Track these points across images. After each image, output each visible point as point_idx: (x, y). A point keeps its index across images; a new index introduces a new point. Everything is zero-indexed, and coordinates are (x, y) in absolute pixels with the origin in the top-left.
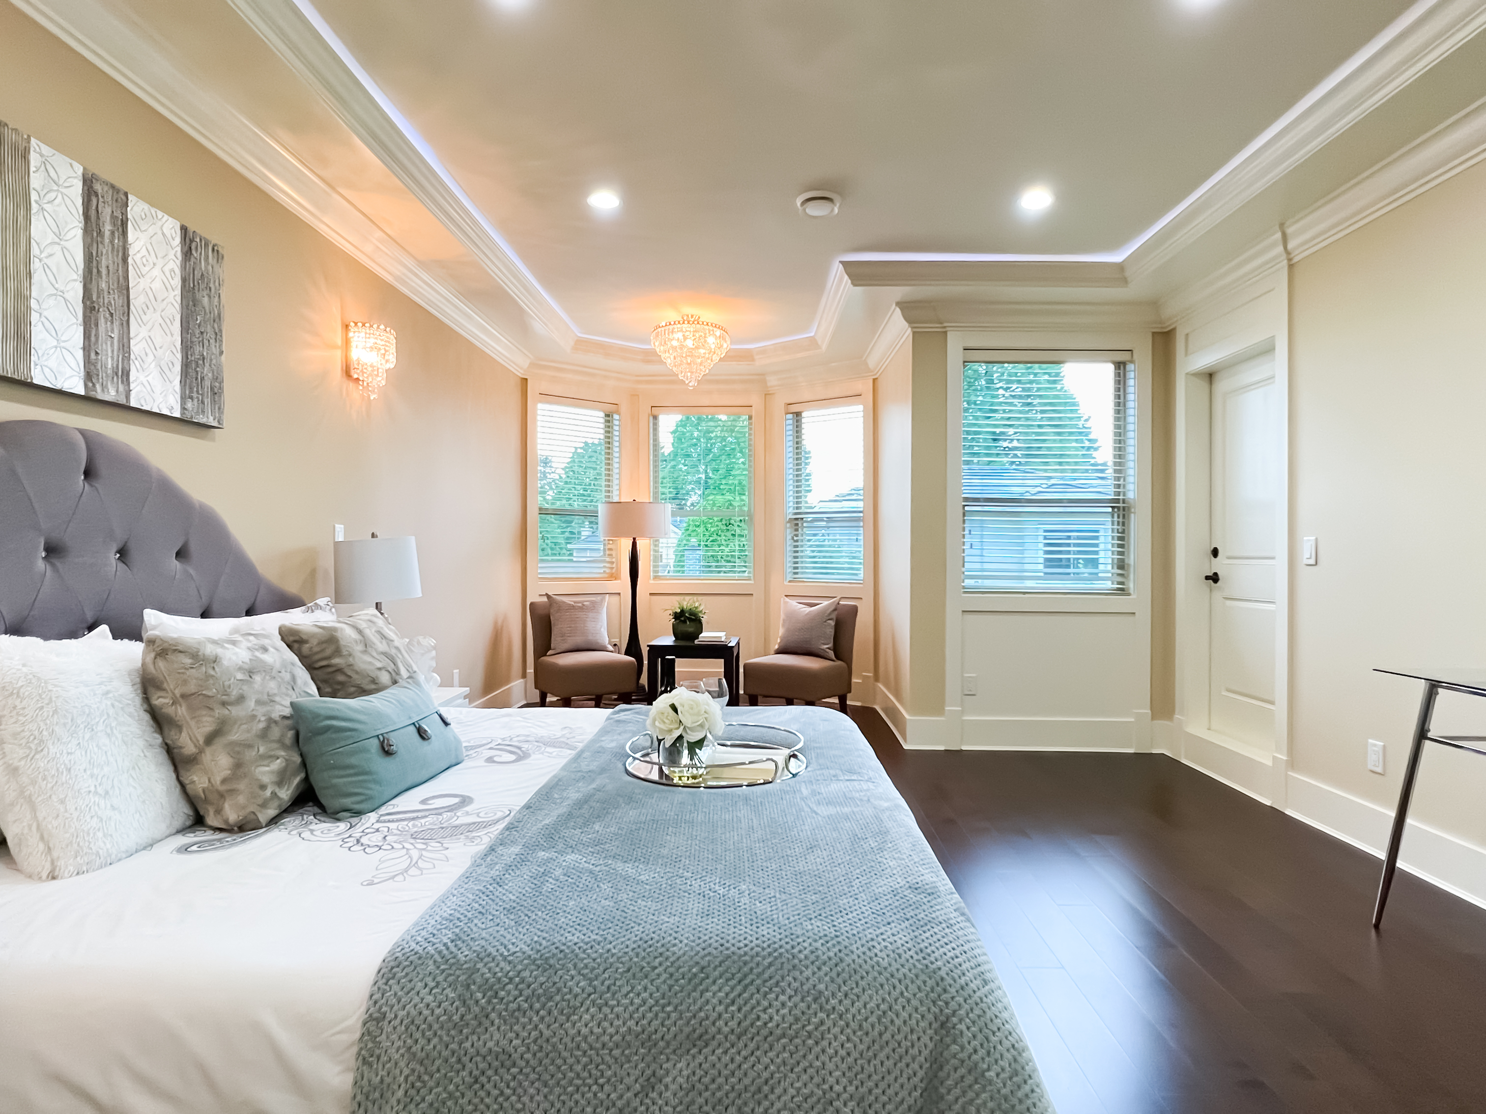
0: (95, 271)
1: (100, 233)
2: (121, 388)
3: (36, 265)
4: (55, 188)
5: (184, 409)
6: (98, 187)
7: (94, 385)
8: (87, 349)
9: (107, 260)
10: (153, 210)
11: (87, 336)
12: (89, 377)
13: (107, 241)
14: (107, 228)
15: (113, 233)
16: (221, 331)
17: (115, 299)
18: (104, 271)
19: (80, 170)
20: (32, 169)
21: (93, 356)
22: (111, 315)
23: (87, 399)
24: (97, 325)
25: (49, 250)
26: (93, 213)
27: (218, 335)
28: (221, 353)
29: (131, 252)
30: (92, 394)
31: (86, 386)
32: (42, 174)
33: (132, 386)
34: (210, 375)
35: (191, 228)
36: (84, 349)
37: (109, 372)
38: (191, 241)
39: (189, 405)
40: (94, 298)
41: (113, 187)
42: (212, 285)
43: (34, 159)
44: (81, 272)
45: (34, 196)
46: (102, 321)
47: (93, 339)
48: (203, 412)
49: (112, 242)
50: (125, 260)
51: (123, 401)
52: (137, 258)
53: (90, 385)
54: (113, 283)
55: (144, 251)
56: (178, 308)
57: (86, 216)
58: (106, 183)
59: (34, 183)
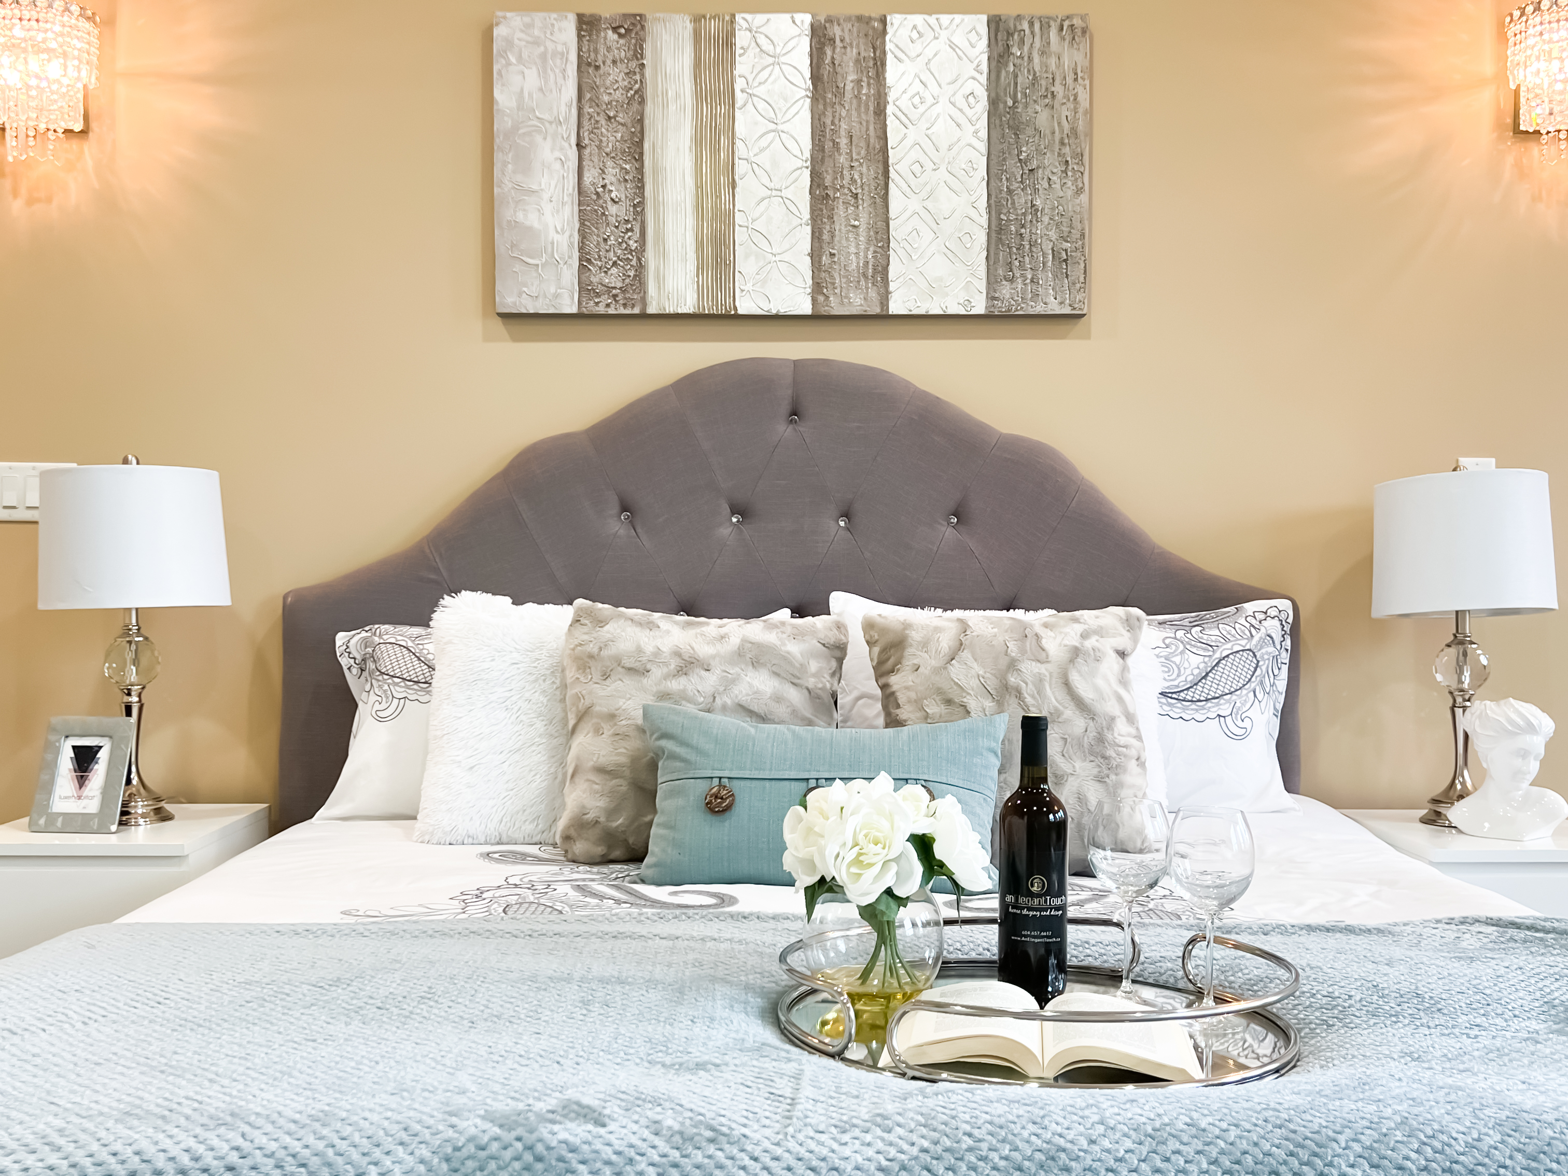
0: (828, 145)
1: (839, 90)
2: (873, 294)
3: (741, 167)
4: (771, 60)
5: (992, 298)
6: (835, 31)
7: (827, 297)
8: (815, 255)
9: (848, 122)
10: (932, 19)
11: (816, 236)
12: (818, 288)
13: (848, 95)
14: (850, 80)
15: (859, 82)
16: (1079, 156)
17: (866, 173)
18: (843, 142)
19: (808, 20)
20: (739, 51)
21: (825, 260)
22: (856, 196)
23: (816, 318)
24: (832, 217)
25: (764, 142)
26: (826, 70)
27: (1071, 164)
28: (1079, 191)
29: (892, 97)
30: (824, 311)
31: (814, 301)
32: (753, 51)
33: (892, 286)
36: (812, 255)
37: (853, 275)
38: (1009, 34)
39: (1003, 291)
40: (828, 182)
41: (859, 19)
42: (1057, 88)
43: (742, 38)
44: (807, 155)
45: (739, 84)
46: (840, 211)
47: (826, 237)
48: (1035, 296)
49: (857, 95)
50: (880, 112)
51: (877, 310)
52: (904, 103)
53: (821, 298)
54: (860, 152)
55: (917, 86)
56: (983, 147)
57: (816, 78)
58: (848, 19)
59: (742, 68)
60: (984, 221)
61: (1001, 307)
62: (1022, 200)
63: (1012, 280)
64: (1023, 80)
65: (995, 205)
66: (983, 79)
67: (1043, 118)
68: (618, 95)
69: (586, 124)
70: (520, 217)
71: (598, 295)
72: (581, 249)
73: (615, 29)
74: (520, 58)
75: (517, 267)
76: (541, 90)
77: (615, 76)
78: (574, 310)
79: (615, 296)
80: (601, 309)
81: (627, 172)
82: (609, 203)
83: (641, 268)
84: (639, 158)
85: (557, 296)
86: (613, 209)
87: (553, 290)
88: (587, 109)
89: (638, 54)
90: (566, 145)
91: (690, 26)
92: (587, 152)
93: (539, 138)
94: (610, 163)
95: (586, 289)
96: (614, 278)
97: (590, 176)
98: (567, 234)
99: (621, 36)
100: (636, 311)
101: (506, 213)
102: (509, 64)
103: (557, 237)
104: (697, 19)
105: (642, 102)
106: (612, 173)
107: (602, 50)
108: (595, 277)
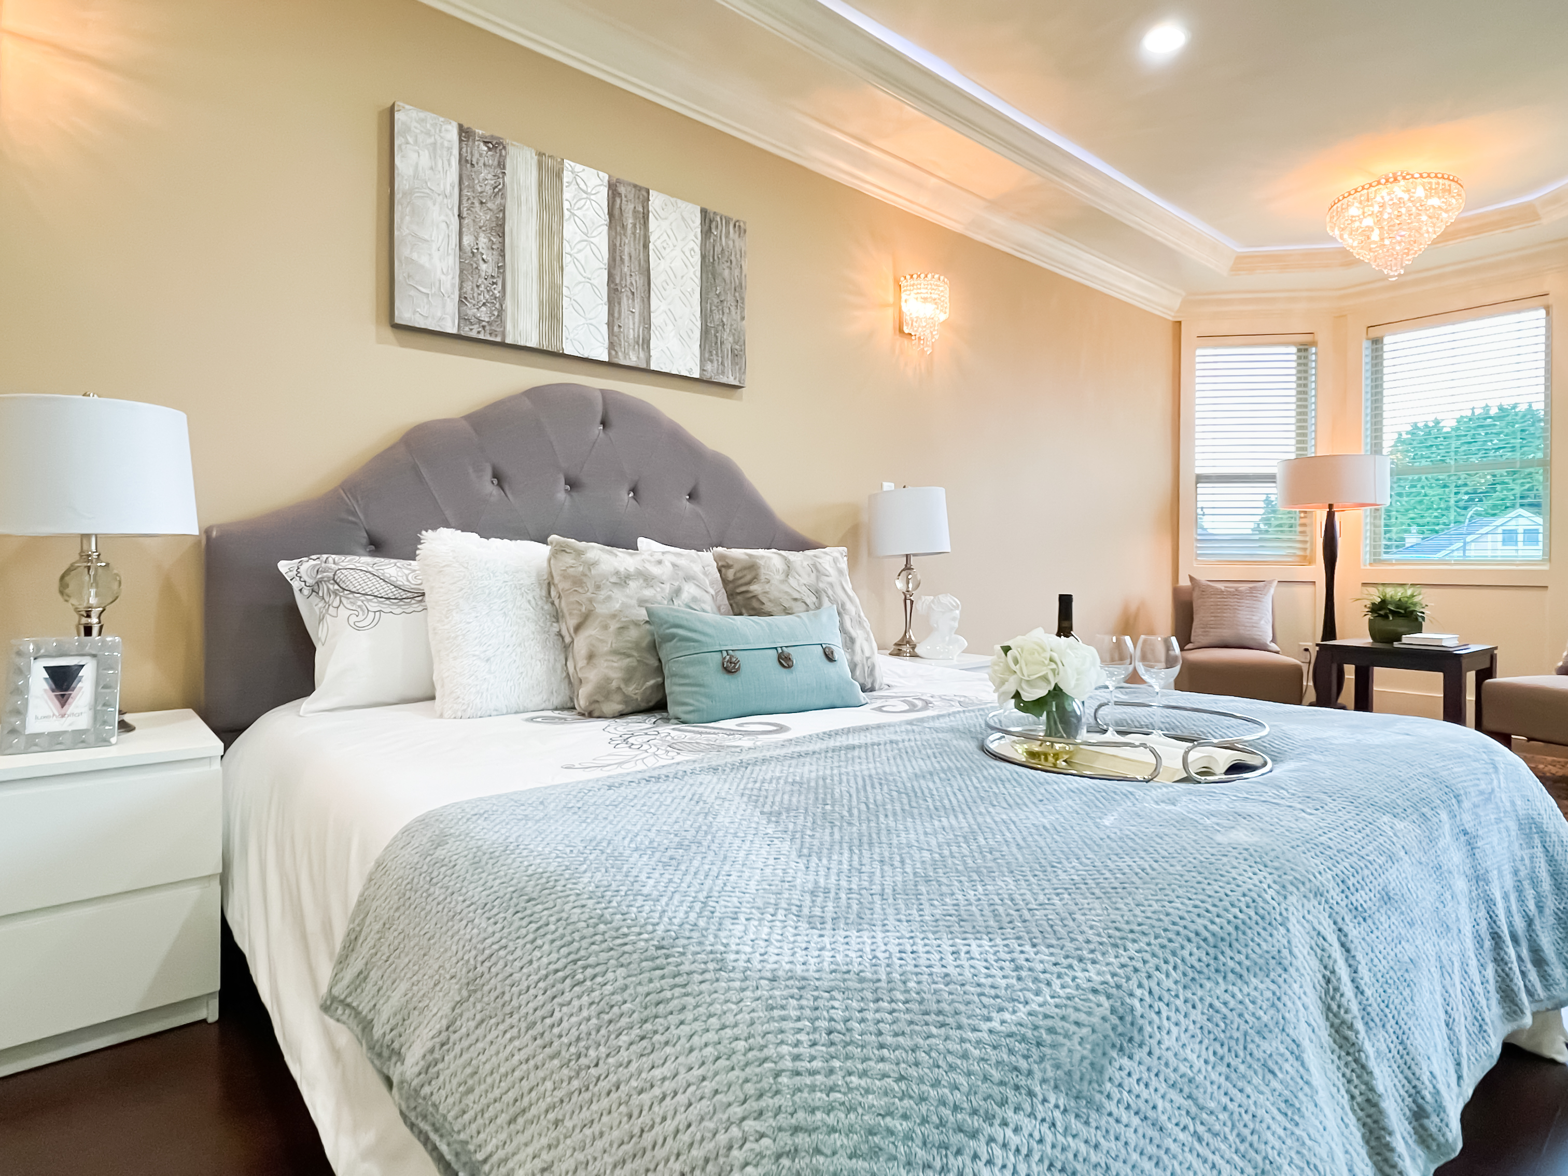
0: (618, 258)
1: (624, 227)
2: (642, 355)
3: (567, 259)
4: (585, 196)
5: (703, 370)
6: (622, 189)
7: (617, 353)
8: (610, 324)
9: (629, 247)
10: (673, 200)
11: (611, 313)
12: (612, 346)
13: (629, 232)
14: (629, 221)
15: (634, 225)
16: (743, 299)
17: (637, 280)
18: (626, 258)
19: (606, 177)
20: (565, 184)
21: (616, 329)
22: (633, 293)
23: (610, 364)
24: (619, 304)
25: (580, 246)
26: (617, 212)
27: (739, 302)
28: (743, 318)
29: (652, 239)
30: (615, 361)
31: (609, 354)
32: (574, 187)
33: (652, 353)
34: (731, 339)
35: (711, 208)
36: (608, 324)
37: (631, 341)
38: (711, 221)
39: (709, 367)
40: (618, 281)
41: (635, 186)
42: (733, 258)
43: (567, 177)
44: (606, 261)
45: (566, 205)
46: (624, 300)
47: (616, 315)
48: (723, 373)
49: (634, 233)
50: (646, 246)
51: (644, 366)
52: (658, 243)
53: (613, 353)
54: (635, 266)
55: (665, 237)
56: (698, 281)
57: (611, 214)
58: (629, 184)
59: (567, 195)
60: (699, 324)
61: (707, 376)
62: (717, 317)
63: (712, 361)
64: (718, 249)
65: (705, 315)
66: (699, 242)
67: (726, 273)
68: (489, 189)
69: (465, 204)
70: (415, 256)
71: (471, 324)
72: (461, 288)
73: (486, 143)
74: (416, 141)
75: (413, 293)
76: (432, 168)
77: (486, 175)
78: (454, 331)
79: (484, 327)
80: (473, 334)
81: (493, 243)
82: (481, 262)
83: (501, 311)
84: (502, 235)
85: (441, 319)
86: (483, 267)
87: (439, 314)
88: (465, 192)
89: (502, 165)
90: (450, 213)
91: (536, 158)
92: (466, 221)
93: (430, 203)
94: (482, 235)
95: (463, 319)
96: (484, 314)
97: (467, 240)
98: (450, 277)
99: (489, 149)
100: (498, 339)
101: (403, 251)
102: (408, 143)
103: (443, 277)
104: (540, 154)
105: (503, 197)
106: (483, 240)
107: (476, 155)
108: (471, 311)
